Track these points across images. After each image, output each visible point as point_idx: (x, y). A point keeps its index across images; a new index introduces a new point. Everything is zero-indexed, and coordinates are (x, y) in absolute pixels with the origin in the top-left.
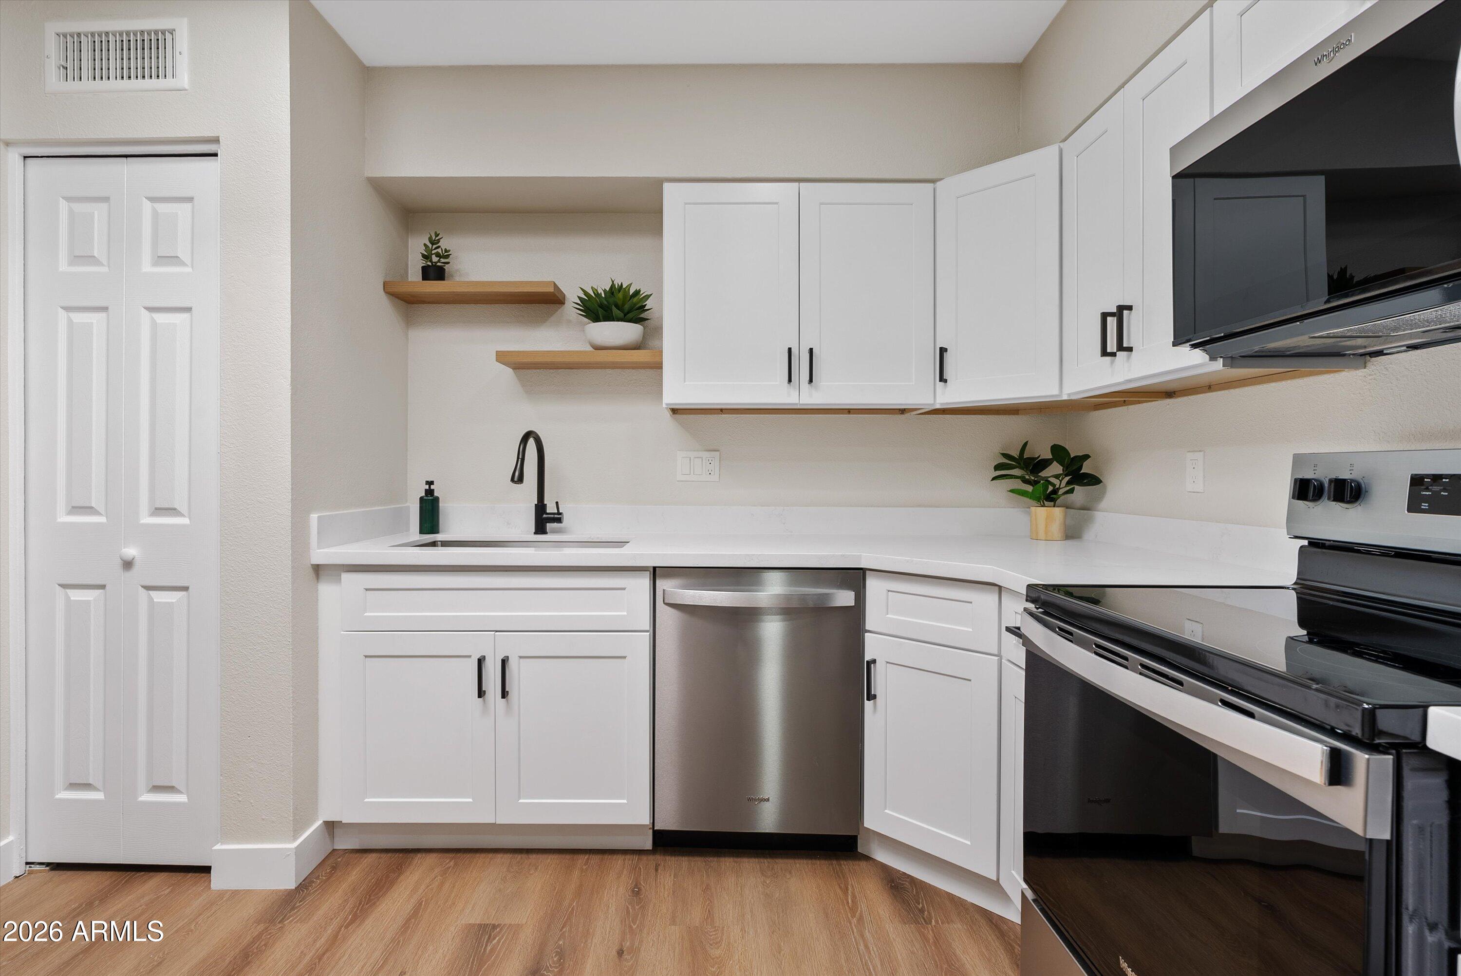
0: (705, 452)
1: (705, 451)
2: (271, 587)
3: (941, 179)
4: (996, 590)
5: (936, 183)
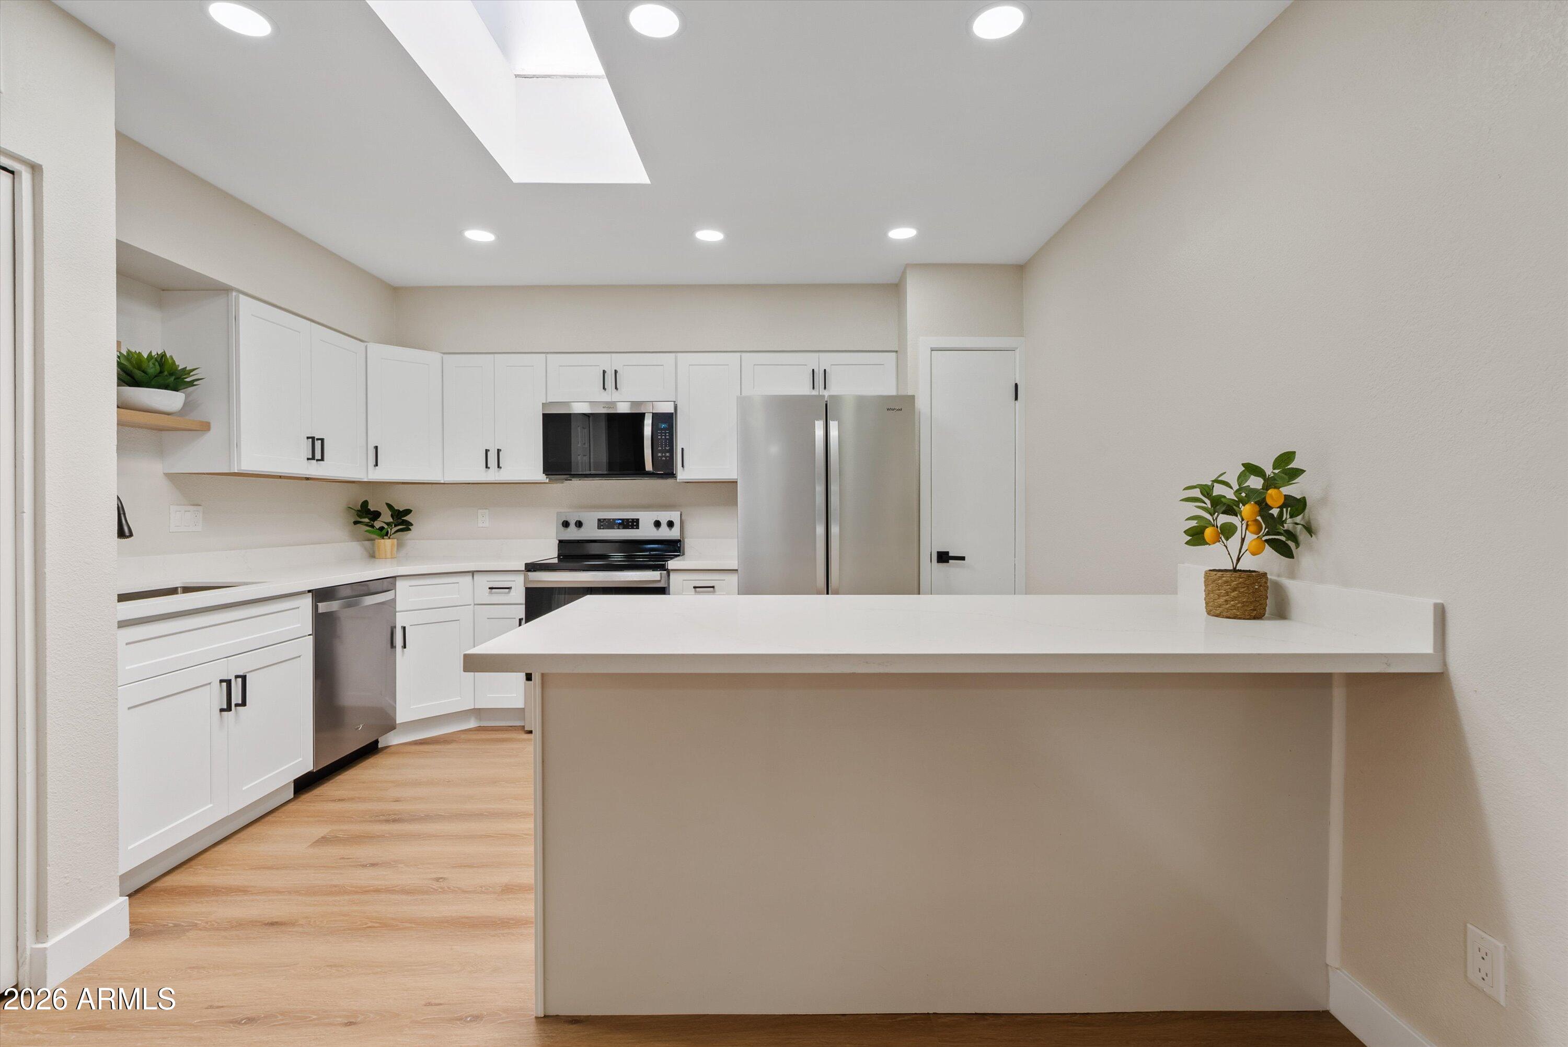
0: (191, 507)
1: (191, 505)
2: (99, 649)
3: (368, 342)
4: (471, 574)
5: (366, 344)
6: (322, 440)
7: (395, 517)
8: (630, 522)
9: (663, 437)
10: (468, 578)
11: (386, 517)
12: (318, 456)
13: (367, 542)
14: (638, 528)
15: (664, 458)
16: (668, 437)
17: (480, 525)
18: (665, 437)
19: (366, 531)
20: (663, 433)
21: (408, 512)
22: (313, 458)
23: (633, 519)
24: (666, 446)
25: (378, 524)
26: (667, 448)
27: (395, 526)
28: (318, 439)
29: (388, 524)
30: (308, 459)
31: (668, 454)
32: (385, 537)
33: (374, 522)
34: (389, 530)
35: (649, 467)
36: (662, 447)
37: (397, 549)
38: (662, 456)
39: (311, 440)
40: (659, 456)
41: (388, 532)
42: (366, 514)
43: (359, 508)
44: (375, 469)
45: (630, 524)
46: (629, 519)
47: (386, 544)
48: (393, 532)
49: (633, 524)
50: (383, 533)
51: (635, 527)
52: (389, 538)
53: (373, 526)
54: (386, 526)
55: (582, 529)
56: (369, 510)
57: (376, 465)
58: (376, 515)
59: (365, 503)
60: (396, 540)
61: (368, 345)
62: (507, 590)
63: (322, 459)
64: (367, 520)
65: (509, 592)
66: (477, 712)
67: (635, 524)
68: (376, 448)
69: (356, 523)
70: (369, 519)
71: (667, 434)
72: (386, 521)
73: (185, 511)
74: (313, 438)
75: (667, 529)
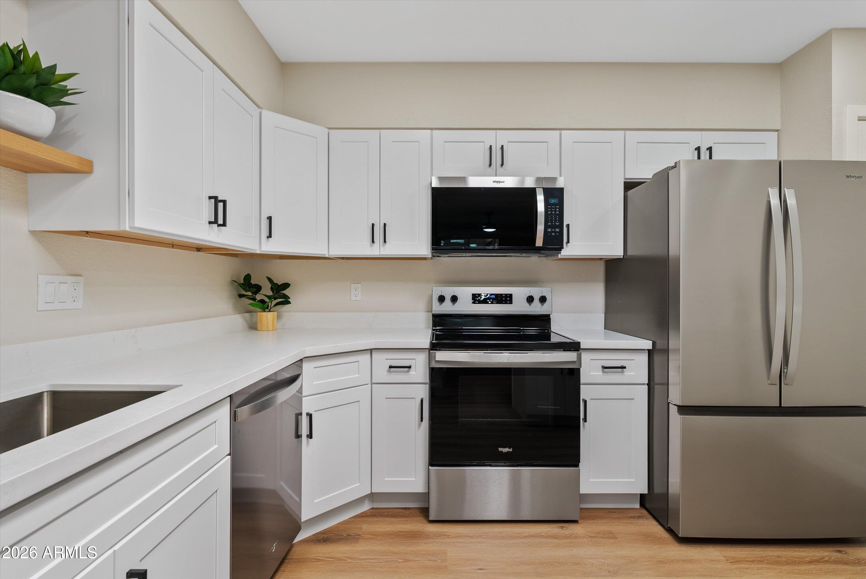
0: (68, 277)
1: (69, 275)
3: (263, 109)
4: (369, 351)
5: (260, 110)
6: (224, 202)
7: (275, 290)
8: (504, 297)
9: (553, 212)
10: (367, 357)
11: (267, 290)
12: (221, 221)
13: (246, 314)
14: (512, 303)
15: (553, 234)
16: (558, 213)
17: (353, 298)
18: (555, 212)
19: (249, 304)
20: (553, 208)
21: (286, 286)
22: (216, 222)
23: (506, 295)
24: (556, 221)
25: (259, 297)
26: (557, 224)
27: (275, 299)
28: (221, 201)
29: (269, 297)
30: (210, 223)
31: (557, 230)
32: (266, 310)
33: (256, 295)
34: (270, 304)
35: (539, 242)
36: (552, 223)
37: (277, 322)
38: (552, 232)
39: (213, 200)
40: (549, 232)
41: (268, 306)
42: (249, 288)
43: (242, 281)
44: (268, 241)
45: (504, 299)
46: (502, 294)
47: (268, 317)
48: (273, 305)
49: (506, 299)
50: (264, 306)
51: (508, 302)
52: (270, 311)
53: (254, 299)
54: (267, 300)
55: (457, 304)
56: (251, 283)
57: (270, 236)
58: (258, 288)
59: (248, 277)
60: (276, 313)
61: (262, 111)
62: (407, 369)
63: (224, 224)
64: (249, 294)
65: (408, 371)
66: (372, 496)
67: (508, 299)
68: (270, 218)
69: (241, 296)
70: (252, 293)
71: (557, 210)
72: (268, 295)
73: (60, 283)
74: (215, 198)
75: (539, 304)
